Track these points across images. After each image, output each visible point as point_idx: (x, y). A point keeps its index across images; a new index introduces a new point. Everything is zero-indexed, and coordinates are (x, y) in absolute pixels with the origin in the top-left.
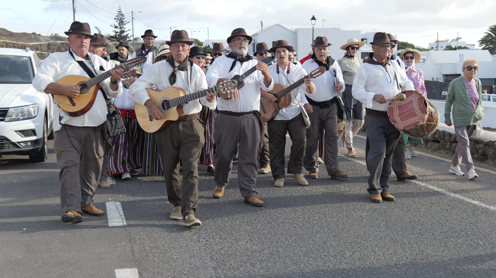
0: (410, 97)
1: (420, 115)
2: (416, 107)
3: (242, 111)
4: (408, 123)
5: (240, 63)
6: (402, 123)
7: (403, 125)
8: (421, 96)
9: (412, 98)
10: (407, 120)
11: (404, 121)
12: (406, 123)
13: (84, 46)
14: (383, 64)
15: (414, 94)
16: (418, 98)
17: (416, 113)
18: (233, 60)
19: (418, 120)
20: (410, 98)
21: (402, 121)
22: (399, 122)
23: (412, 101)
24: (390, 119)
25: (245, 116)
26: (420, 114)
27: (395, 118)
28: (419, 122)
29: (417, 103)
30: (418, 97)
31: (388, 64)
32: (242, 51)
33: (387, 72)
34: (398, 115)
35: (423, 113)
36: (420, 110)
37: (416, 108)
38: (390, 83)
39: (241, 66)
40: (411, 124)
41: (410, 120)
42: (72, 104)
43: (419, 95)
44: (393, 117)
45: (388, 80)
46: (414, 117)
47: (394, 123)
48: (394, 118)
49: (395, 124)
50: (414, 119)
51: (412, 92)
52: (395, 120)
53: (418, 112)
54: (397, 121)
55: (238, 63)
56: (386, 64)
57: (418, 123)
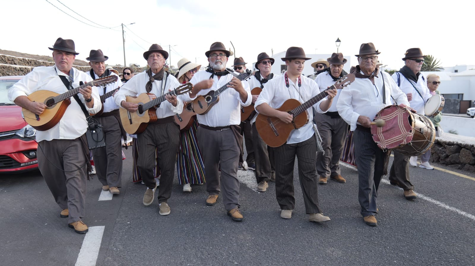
0: (395, 112)
1: (404, 133)
2: (401, 123)
3: (218, 125)
4: (392, 142)
5: (218, 77)
6: (386, 142)
7: (386, 144)
8: (406, 111)
9: (397, 114)
10: (391, 138)
11: (387, 139)
12: (390, 141)
13: (65, 62)
14: (369, 76)
15: (399, 109)
16: (403, 114)
17: (400, 130)
18: (211, 74)
19: (403, 139)
20: (395, 114)
21: (385, 140)
22: (382, 140)
23: (396, 117)
24: (373, 137)
25: (222, 130)
26: (405, 131)
27: (379, 135)
28: (403, 141)
29: (402, 119)
30: (404, 112)
31: (376, 76)
32: (218, 66)
33: (374, 85)
34: (382, 132)
35: (407, 130)
36: (405, 127)
37: (400, 125)
38: (377, 97)
39: (219, 80)
40: (395, 142)
41: (394, 138)
42: (36, 119)
43: (405, 110)
44: (377, 134)
45: (375, 94)
46: (398, 135)
47: (376, 141)
48: (377, 136)
49: (378, 142)
50: (398, 137)
51: (397, 107)
52: (378, 137)
53: (403, 129)
54: (380, 139)
55: (216, 77)
56: (373, 77)
57: (401, 143)
